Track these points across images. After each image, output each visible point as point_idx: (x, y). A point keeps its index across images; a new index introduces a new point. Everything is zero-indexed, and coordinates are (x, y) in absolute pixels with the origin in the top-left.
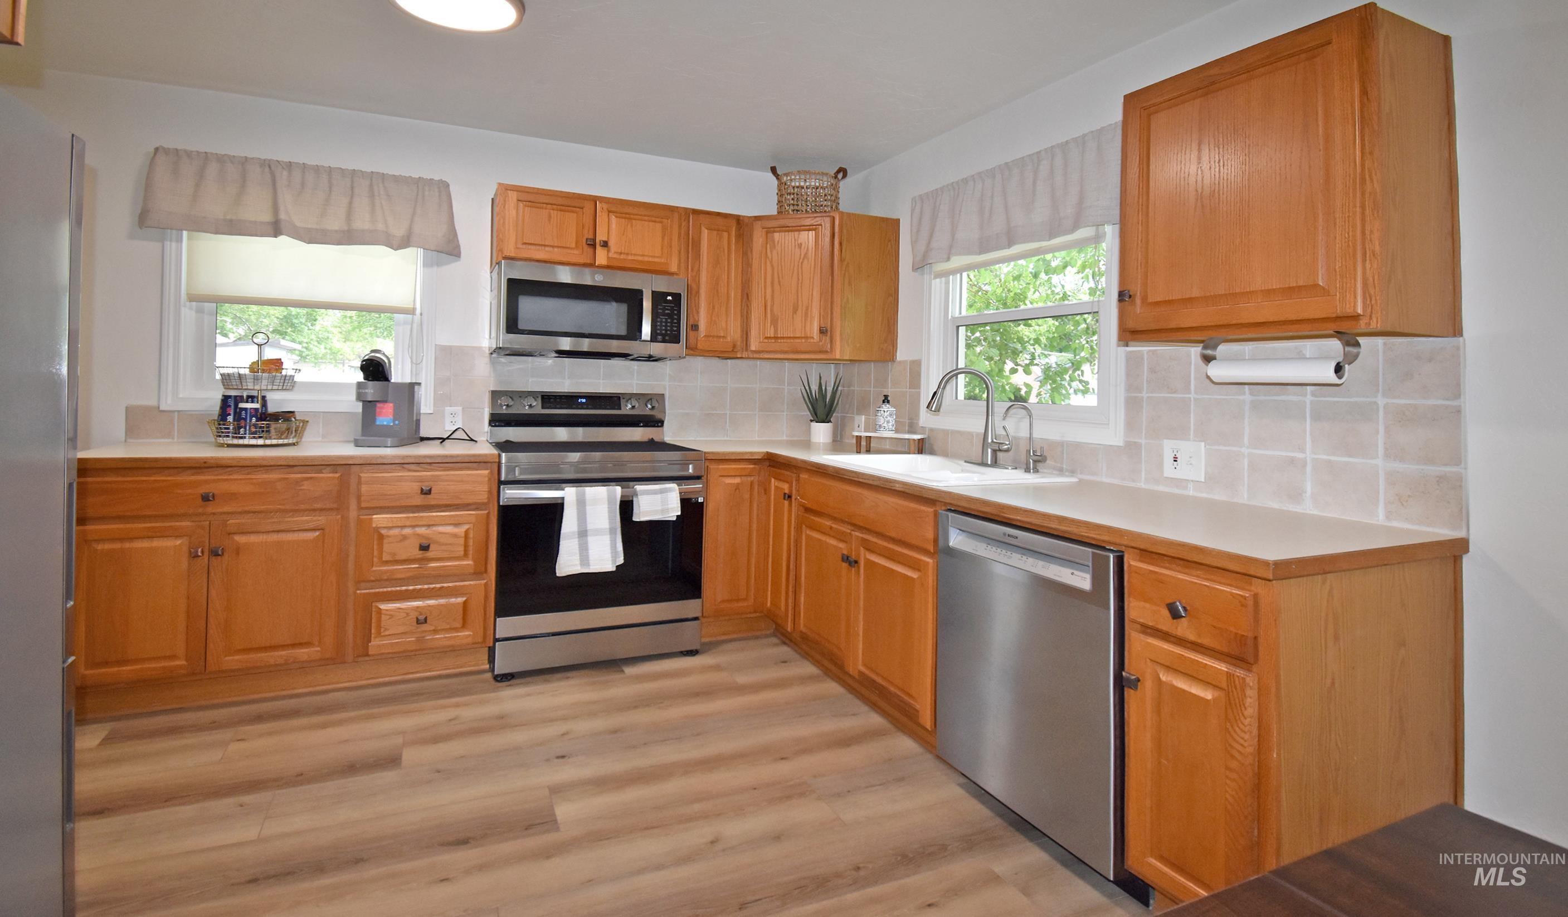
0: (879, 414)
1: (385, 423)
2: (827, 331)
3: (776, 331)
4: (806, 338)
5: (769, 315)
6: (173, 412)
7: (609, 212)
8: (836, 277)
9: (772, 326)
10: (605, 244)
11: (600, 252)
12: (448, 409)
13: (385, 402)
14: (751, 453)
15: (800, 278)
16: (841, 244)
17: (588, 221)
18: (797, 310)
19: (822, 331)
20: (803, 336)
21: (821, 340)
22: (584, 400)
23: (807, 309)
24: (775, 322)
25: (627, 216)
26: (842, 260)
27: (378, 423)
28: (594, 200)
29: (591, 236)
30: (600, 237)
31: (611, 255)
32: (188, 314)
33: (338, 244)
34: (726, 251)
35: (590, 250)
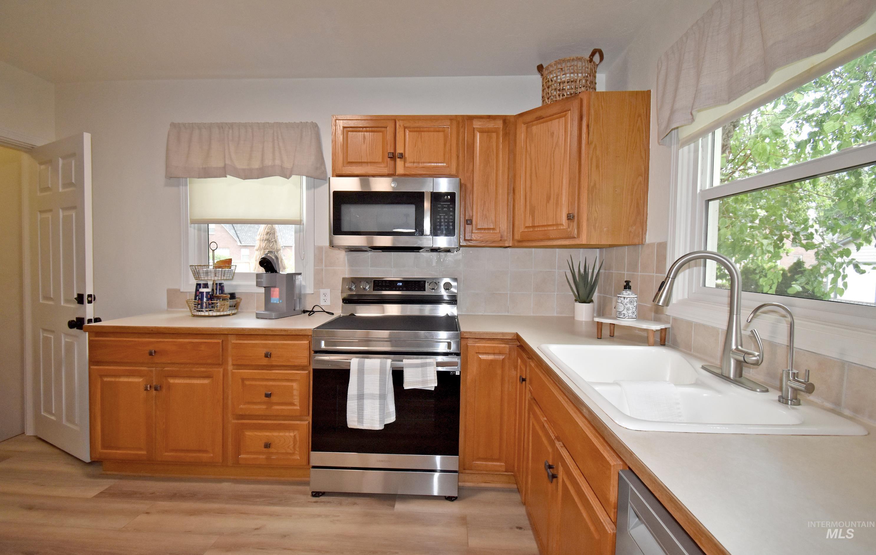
0: (619, 301)
1: (275, 302)
2: (574, 217)
3: (533, 220)
4: (557, 225)
5: (528, 207)
6: (186, 292)
7: (405, 128)
8: (583, 162)
9: (531, 216)
10: (402, 156)
11: (400, 163)
12: (322, 291)
13: (275, 287)
14: (503, 334)
15: (553, 167)
16: (588, 126)
17: (389, 136)
18: (550, 199)
19: (570, 217)
20: (554, 223)
21: (569, 227)
22: (401, 284)
23: (557, 198)
24: (533, 213)
25: (418, 129)
26: (588, 143)
27: (272, 302)
28: (394, 119)
29: (392, 151)
30: (399, 150)
31: (407, 165)
32: (193, 231)
33: (258, 178)
34: (495, 151)
35: (391, 162)
